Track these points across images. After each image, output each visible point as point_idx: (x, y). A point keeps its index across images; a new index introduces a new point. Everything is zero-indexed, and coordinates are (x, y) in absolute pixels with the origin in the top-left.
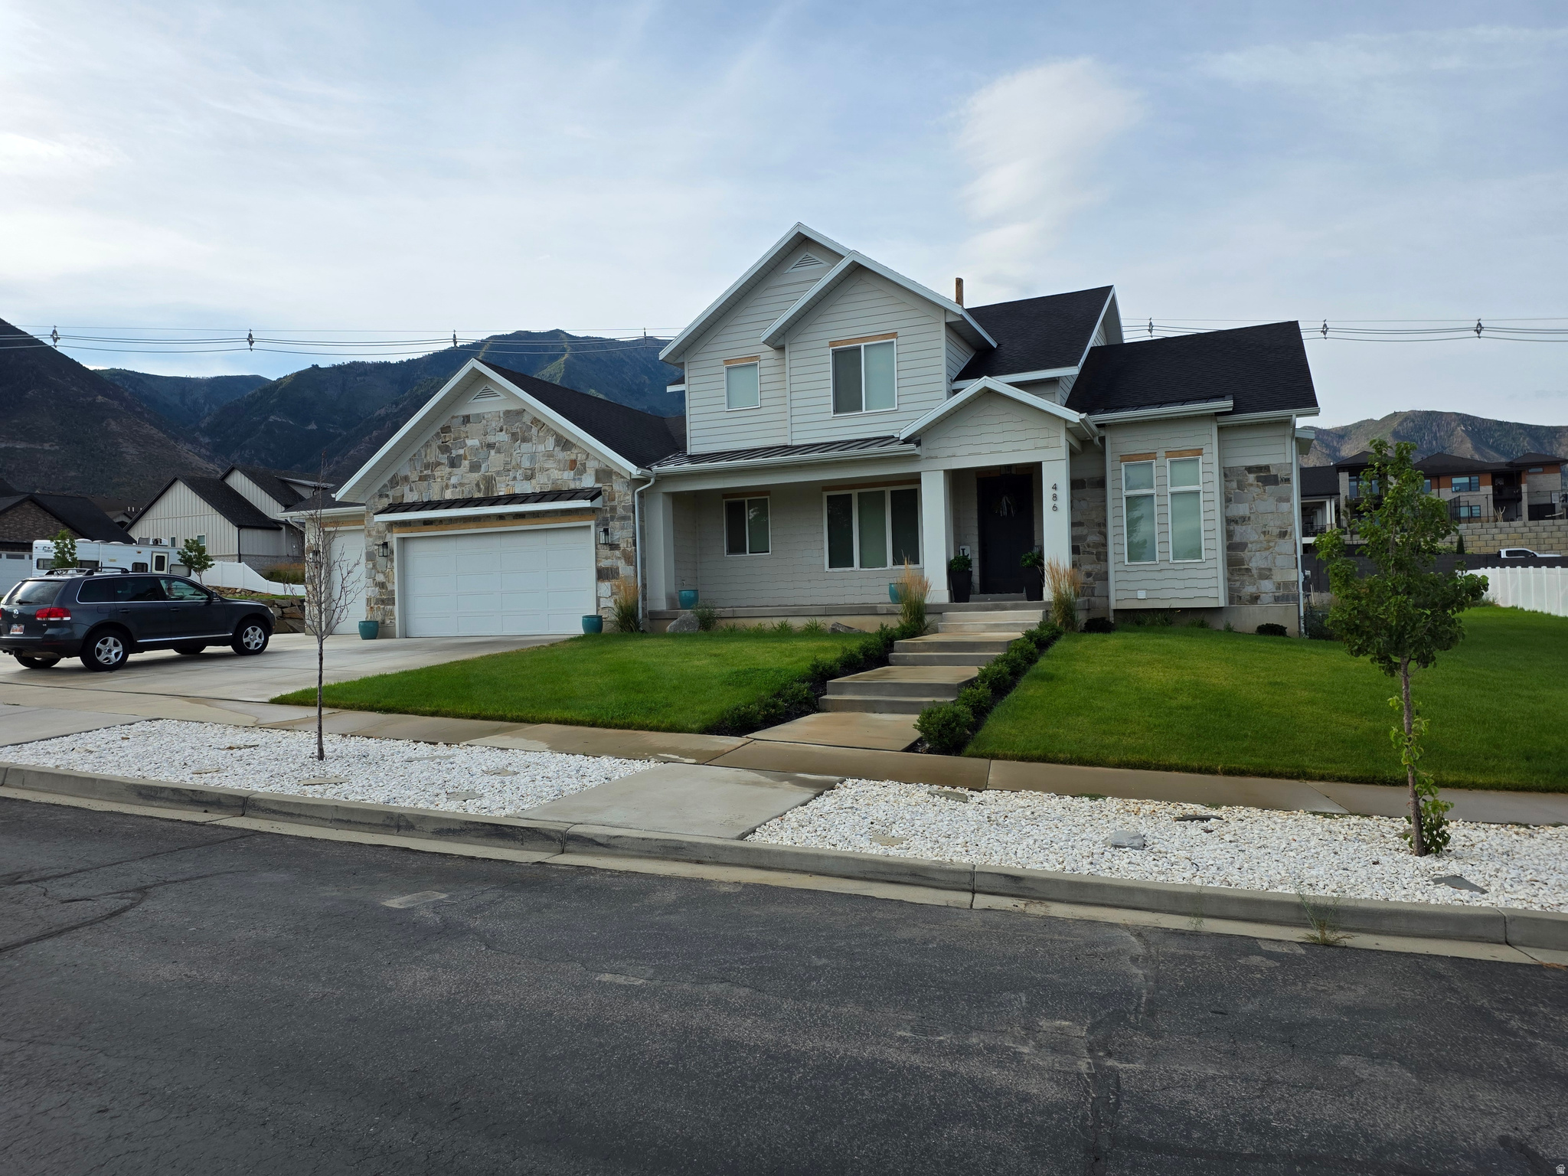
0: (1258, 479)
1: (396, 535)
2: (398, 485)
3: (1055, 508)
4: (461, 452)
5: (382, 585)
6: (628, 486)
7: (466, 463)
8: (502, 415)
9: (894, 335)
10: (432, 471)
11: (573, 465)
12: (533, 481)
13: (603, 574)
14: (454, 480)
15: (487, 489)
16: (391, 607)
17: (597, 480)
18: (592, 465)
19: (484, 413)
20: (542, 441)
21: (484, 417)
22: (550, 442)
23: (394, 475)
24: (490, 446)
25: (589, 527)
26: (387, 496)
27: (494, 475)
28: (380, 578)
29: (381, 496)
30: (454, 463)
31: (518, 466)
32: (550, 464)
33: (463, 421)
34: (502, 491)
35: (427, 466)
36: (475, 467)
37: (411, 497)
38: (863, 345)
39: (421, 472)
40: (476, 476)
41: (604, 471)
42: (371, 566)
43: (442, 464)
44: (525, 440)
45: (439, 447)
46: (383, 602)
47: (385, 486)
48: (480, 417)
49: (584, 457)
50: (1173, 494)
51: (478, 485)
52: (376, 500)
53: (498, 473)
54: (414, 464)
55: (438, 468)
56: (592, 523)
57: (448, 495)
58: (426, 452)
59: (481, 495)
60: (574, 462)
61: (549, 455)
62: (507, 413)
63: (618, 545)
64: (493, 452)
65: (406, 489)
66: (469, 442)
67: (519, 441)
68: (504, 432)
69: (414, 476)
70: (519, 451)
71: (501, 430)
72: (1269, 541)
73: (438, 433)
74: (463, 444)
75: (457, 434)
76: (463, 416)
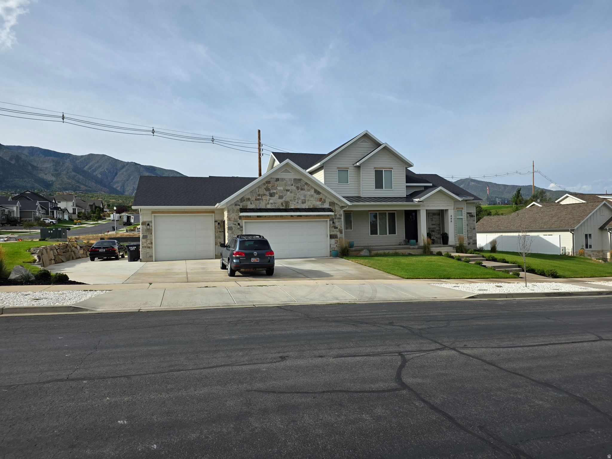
0: (470, 216)
1: (244, 221)
2: (244, 201)
3: (451, 221)
4: (275, 191)
6: (340, 208)
7: (277, 195)
8: (293, 180)
9: (392, 168)
10: (261, 197)
11: (321, 200)
12: (305, 204)
13: (332, 237)
14: (271, 201)
15: (286, 205)
17: (330, 205)
18: (328, 201)
19: (285, 178)
20: (309, 190)
21: (285, 180)
22: (312, 192)
23: (243, 197)
24: (288, 190)
25: (327, 221)
26: (239, 205)
27: (289, 201)
29: (236, 205)
30: (272, 195)
31: (299, 199)
32: (312, 199)
33: (276, 180)
34: (292, 207)
35: (259, 195)
36: (281, 197)
37: (250, 206)
38: (384, 170)
39: (256, 197)
40: (281, 200)
41: (332, 203)
42: (231, 232)
43: (267, 195)
44: (302, 189)
45: (265, 189)
47: (237, 201)
48: (283, 180)
49: (325, 197)
50: (458, 218)
51: (282, 204)
52: (234, 206)
53: (291, 200)
54: (253, 194)
55: (264, 196)
56: (328, 220)
57: (269, 207)
58: (259, 190)
59: (284, 208)
60: (321, 199)
61: (312, 196)
62: (295, 179)
63: (337, 227)
64: (288, 193)
65: (249, 203)
66: (279, 188)
67: (300, 190)
69: (254, 199)
70: (300, 193)
71: (292, 185)
72: (471, 230)
73: (265, 183)
74: (276, 189)
75: (273, 185)
76: (276, 179)
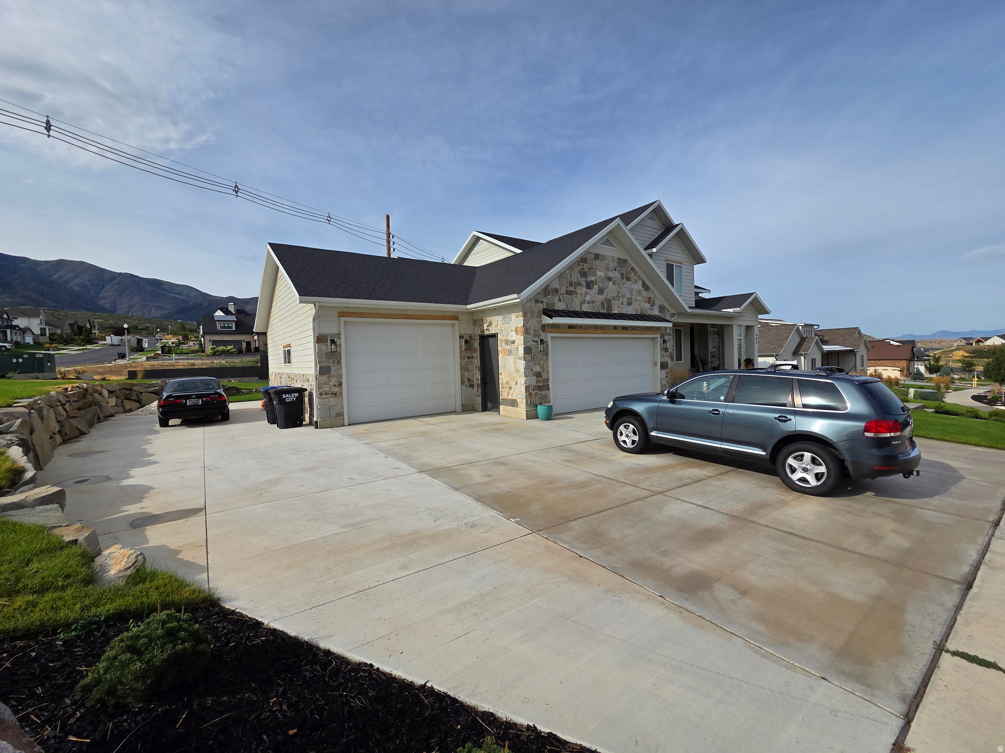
1: (550, 335)
2: (549, 295)
4: (593, 279)
5: (538, 375)
7: (596, 287)
8: (616, 260)
9: (682, 263)
10: (575, 288)
11: (649, 300)
12: (631, 307)
13: (662, 366)
14: (588, 298)
15: (608, 307)
16: (546, 392)
17: (660, 312)
18: (657, 303)
19: (606, 256)
20: (636, 282)
21: (606, 258)
22: (640, 284)
23: (547, 286)
24: (610, 279)
25: (657, 338)
26: (542, 302)
27: (611, 299)
28: (537, 369)
29: (537, 301)
30: (589, 286)
31: (623, 296)
32: (639, 298)
33: (595, 257)
34: (616, 310)
35: (571, 284)
36: (601, 291)
37: (560, 306)
38: (675, 264)
39: (567, 287)
40: (601, 297)
41: (662, 306)
42: (530, 358)
43: (582, 285)
44: (628, 279)
45: (580, 272)
46: (540, 388)
47: (540, 294)
48: (604, 258)
49: (654, 296)
51: (603, 304)
52: (533, 304)
53: (613, 298)
54: (562, 280)
55: (578, 287)
56: (659, 335)
57: (586, 308)
58: (571, 273)
59: (605, 311)
61: (639, 292)
62: (619, 259)
63: (668, 349)
64: (611, 283)
65: (556, 299)
66: (598, 273)
67: (625, 280)
68: (616, 272)
69: (563, 290)
70: (625, 286)
71: (615, 270)
73: (579, 261)
74: (595, 274)
75: (591, 266)
76: (595, 254)
